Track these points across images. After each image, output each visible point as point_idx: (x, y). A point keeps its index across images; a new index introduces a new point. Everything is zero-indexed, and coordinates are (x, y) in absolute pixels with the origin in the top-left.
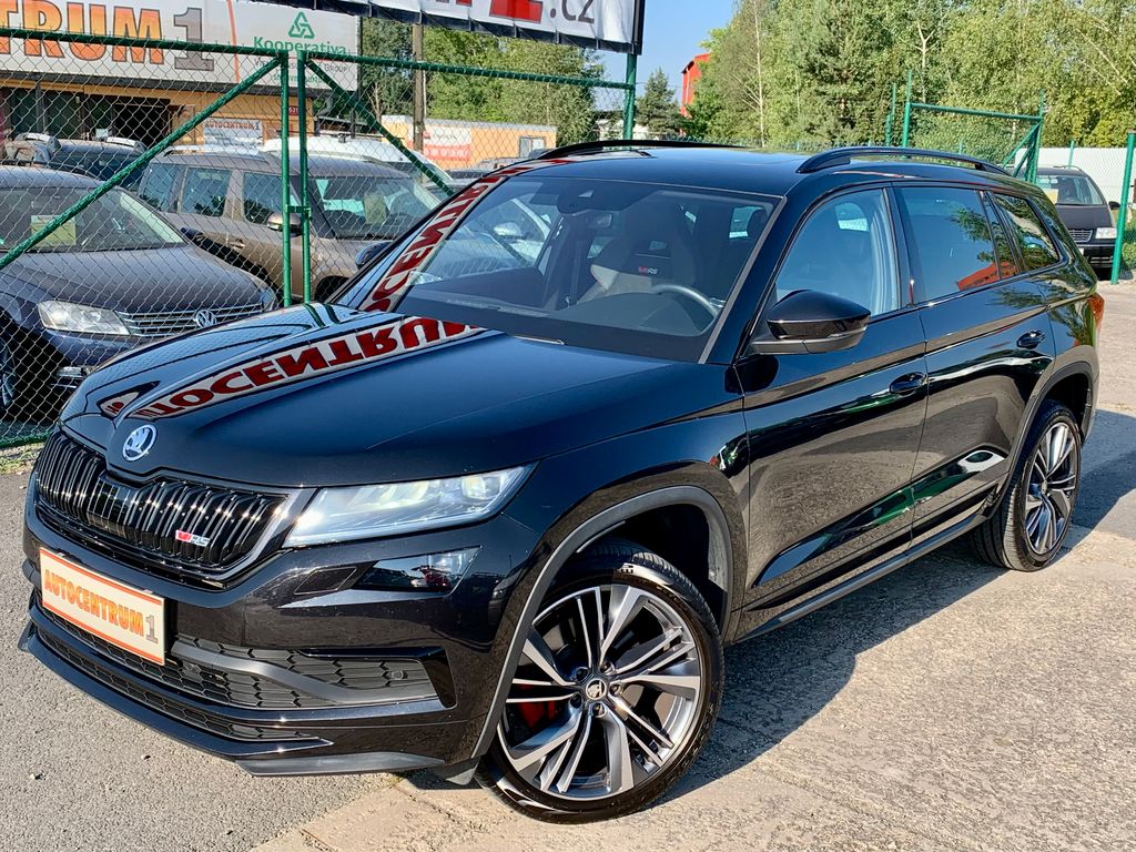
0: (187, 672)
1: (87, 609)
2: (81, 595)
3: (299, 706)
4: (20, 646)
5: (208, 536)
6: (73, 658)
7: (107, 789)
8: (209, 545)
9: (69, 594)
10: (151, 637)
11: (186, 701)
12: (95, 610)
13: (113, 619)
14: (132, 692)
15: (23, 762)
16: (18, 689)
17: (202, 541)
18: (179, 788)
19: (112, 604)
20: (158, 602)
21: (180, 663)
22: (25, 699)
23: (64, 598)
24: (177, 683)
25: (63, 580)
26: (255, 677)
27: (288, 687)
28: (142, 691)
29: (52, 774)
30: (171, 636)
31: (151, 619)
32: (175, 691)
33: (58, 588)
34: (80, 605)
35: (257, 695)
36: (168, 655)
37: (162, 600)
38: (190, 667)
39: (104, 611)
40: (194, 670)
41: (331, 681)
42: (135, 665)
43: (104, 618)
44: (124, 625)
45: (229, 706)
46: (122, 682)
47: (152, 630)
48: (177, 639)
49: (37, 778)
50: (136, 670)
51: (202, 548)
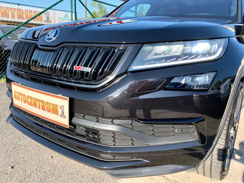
0: (78, 130)
1: (31, 105)
2: (29, 99)
3: (133, 145)
4: (7, 121)
5: (90, 67)
6: (26, 125)
7: (38, 172)
8: (91, 71)
9: (24, 99)
10: (62, 115)
11: (77, 143)
12: (35, 105)
13: (43, 108)
14: (51, 138)
15: (7, 161)
16: (8, 134)
17: (88, 69)
18: (65, 169)
19: (43, 102)
20: (66, 99)
21: (75, 127)
22: (10, 137)
23: (22, 101)
24: (73, 135)
25: (21, 94)
26: (113, 132)
27: (129, 136)
28: (56, 138)
29: (18, 165)
30: (71, 115)
31: (62, 107)
32: (72, 139)
33: (19, 97)
34: (29, 103)
35: (114, 141)
36: (70, 123)
37: (68, 98)
38: (80, 128)
39: (39, 105)
40: (82, 130)
41: (149, 134)
42: (53, 128)
43: (39, 108)
44: (49, 111)
45: (99, 145)
46: (47, 134)
47: (63, 112)
48: (74, 116)
49: (12, 168)
50: (53, 129)
51: (87, 73)
